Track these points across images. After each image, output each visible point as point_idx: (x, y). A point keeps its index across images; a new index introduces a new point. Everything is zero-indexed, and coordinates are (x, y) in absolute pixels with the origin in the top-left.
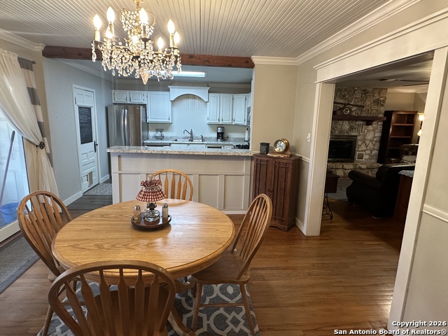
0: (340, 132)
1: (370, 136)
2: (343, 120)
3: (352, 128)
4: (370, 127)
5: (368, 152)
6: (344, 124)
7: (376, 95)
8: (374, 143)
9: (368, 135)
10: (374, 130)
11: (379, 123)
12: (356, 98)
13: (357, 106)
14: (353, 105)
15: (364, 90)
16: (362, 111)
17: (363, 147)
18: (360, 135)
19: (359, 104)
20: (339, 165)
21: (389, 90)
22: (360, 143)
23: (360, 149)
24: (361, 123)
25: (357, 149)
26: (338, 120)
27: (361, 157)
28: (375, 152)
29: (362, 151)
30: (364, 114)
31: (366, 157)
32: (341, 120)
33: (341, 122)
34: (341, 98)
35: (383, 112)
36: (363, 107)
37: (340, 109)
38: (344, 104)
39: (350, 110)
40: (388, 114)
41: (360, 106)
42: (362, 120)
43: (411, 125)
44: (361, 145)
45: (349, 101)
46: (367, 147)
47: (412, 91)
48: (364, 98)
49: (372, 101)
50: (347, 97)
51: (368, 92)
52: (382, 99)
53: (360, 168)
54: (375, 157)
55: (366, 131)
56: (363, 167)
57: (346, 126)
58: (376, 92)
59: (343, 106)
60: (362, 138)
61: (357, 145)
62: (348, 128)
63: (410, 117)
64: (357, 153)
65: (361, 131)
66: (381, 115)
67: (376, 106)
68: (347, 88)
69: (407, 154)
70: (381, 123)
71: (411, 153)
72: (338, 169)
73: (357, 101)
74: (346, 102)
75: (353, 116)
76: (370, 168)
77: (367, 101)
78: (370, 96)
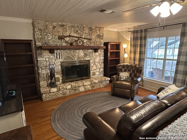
0: (78, 58)
1: (97, 60)
2: (79, 49)
3: (86, 55)
4: (97, 54)
5: (98, 70)
6: (80, 52)
7: (98, 31)
8: (100, 64)
9: (96, 59)
10: (99, 56)
12: (85, 33)
13: (87, 39)
14: (84, 38)
15: (90, 28)
16: (91, 43)
17: (95, 68)
18: (91, 59)
19: (88, 37)
20: (80, 83)
21: (105, 29)
23: (93, 69)
24: (91, 51)
25: (91, 69)
26: (75, 49)
27: (94, 74)
28: (102, 70)
29: (94, 70)
30: (92, 45)
31: (97, 73)
32: (77, 49)
33: (77, 51)
34: (75, 33)
35: (103, 43)
36: (91, 40)
37: (76, 41)
38: (78, 37)
39: (83, 42)
40: (106, 44)
41: (89, 39)
42: (92, 49)
43: (119, 51)
44: (93, 66)
45: (81, 35)
46: (97, 67)
47: (116, 30)
48: (91, 33)
49: (96, 35)
50: (79, 32)
51: (93, 30)
52: (101, 34)
53: (95, 83)
54: (102, 73)
55: (95, 56)
56: (96, 81)
57: (82, 54)
58: (97, 29)
59: (78, 38)
60: (93, 61)
61: (91, 67)
62: (83, 55)
63: (117, 46)
64: (92, 72)
65: (92, 57)
66: (102, 45)
67: (99, 39)
68: (78, 25)
69: (121, 71)
70: (103, 51)
71: (123, 70)
72: (80, 87)
73: (87, 35)
74: (79, 36)
75: (85, 46)
76: (101, 82)
77: (93, 35)
78: (94, 32)
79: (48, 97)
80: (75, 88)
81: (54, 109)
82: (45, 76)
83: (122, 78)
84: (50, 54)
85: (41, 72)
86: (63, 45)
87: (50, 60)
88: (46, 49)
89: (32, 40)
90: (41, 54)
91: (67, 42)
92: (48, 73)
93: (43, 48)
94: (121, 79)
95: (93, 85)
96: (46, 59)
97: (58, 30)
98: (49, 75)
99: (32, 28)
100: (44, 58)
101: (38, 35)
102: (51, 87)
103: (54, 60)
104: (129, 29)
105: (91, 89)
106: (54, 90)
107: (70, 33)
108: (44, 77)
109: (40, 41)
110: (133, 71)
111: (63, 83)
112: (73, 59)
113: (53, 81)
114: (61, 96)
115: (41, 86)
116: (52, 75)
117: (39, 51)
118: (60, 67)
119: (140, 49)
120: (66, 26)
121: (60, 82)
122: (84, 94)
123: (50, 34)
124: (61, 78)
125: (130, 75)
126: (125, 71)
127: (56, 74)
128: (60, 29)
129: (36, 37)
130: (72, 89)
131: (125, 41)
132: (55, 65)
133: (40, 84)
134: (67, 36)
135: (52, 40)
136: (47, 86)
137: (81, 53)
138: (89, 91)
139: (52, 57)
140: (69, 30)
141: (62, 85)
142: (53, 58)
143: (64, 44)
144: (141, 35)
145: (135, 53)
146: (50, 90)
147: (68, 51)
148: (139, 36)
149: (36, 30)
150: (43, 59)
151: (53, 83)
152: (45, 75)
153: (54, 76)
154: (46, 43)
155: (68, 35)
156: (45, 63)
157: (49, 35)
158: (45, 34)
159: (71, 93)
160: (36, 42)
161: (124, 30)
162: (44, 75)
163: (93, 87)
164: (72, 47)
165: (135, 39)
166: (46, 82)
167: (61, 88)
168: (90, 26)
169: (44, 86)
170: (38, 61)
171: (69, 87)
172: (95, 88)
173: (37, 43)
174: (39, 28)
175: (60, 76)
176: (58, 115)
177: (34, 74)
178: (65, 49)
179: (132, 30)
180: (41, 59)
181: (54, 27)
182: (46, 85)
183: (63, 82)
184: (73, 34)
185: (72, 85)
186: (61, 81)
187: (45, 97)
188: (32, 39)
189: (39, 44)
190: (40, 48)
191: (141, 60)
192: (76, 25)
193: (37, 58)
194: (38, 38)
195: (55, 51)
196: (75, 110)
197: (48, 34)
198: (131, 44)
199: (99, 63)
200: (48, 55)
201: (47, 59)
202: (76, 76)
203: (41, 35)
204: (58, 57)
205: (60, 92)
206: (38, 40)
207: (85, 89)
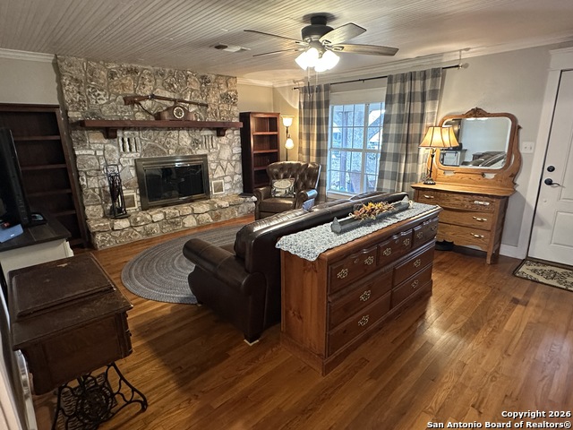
0: (178, 150)
1: (226, 154)
2: (178, 129)
3: (196, 143)
4: (223, 140)
5: (228, 179)
6: (182, 136)
7: (222, 86)
8: (233, 163)
9: (222, 152)
10: (230, 144)
11: (235, 132)
12: (192, 90)
13: (197, 104)
14: (190, 103)
15: (203, 77)
16: (206, 113)
17: (221, 173)
18: (211, 154)
19: (200, 100)
20: (186, 209)
21: (239, 80)
22: (212, 166)
23: (215, 176)
24: (209, 132)
25: (210, 176)
27: (219, 188)
28: (238, 178)
29: (219, 178)
30: (210, 119)
31: (226, 187)
32: (174, 129)
33: (175, 133)
34: (166, 89)
35: (237, 114)
36: (207, 106)
37: (168, 109)
38: (174, 100)
39: (187, 112)
40: (245, 117)
41: (202, 105)
42: (210, 129)
43: (275, 133)
44: (215, 170)
45: (181, 95)
46: (225, 172)
47: (268, 84)
48: (206, 90)
49: (218, 96)
50: (176, 86)
51: (210, 82)
52: (232, 93)
53: (220, 207)
54: (238, 185)
55: (218, 146)
56: (225, 204)
57: (186, 140)
58: (221, 81)
59: (173, 103)
60: (215, 157)
61: (210, 171)
62: (189, 142)
63: (273, 122)
64: (213, 183)
65: (211, 147)
66: (236, 120)
67: (226, 106)
68: (173, 71)
69: (278, 178)
70: (237, 132)
71: (282, 176)
72: (185, 216)
73: (196, 95)
74: (176, 97)
75: (192, 121)
76: (234, 205)
77: (211, 96)
78: (214, 88)
79: (109, 241)
80: (173, 220)
81: (126, 262)
82: (98, 193)
83: (278, 192)
84: (107, 141)
85: (85, 183)
86: (138, 119)
87: (107, 156)
88: (94, 129)
89: (57, 107)
90: (82, 141)
91: (146, 112)
92: (104, 187)
93: (87, 124)
94: (277, 195)
95: (216, 212)
96: (98, 152)
97: (123, 81)
98: (107, 192)
99: (54, 76)
100: (90, 149)
101: (71, 93)
102: (116, 218)
103: (116, 156)
104: (295, 82)
105: (211, 221)
106: (123, 224)
107: (154, 89)
108: (94, 196)
109: (78, 109)
110: (302, 177)
111: (143, 210)
112: (164, 153)
113: (119, 203)
114: (140, 237)
115: (88, 217)
116: (115, 190)
117: (76, 134)
118: (133, 173)
119: (319, 129)
120: (142, 73)
121: (136, 207)
122: (196, 231)
123: (102, 90)
124: (137, 198)
125: (296, 185)
126: (285, 177)
127: (123, 188)
128: (128, 80)
129: (66, 97)
130: (166, 220)
131: (289, 110)
132: (120, 166)
133: (87, 212)
134: (146, 98)
135: (107, 105)
136: (105, 217)
137: (185, 138)
138: (209, 225)
139: (110, 147)
140: (150, 82)
141: (141, 213)
142: (114, 151)
143: (140, 117)
144: (319, 97)
145: (308, 137)
146: (112, 225)
147: (151, 133)
148: (315, 100)
149: (65, 80)
150: (89, 152)
151: (120, 210)
152: (97, 190)
153: (120, 192)
154: (93, 114)
155: (148, 93)
156: (94, 162)
157: (99, 95)
158: (90, 90)
159: (164, 231)
160: (67, 111)
161: (287, 85)
162: (94, 191)
163: (218, 217)
164: (161, 122)
165: (308, 106)
166: (100, 207)
167: (138, 219)
168: (203, 74)
169: (97, 218)
170: (75, 156)
171: (159, 217)
172: (222, 219)
173: (70, 114)
174: (72, 77)
175: (135, 194)
176: (136, 270)
177: (69, 187)
178: (144, 129)
179: (302, 84)
180: (84, 152)
181: (112, 75)
182: (102, 216)
183: (144, 208)
184: (160, 92)
185: (165, 214)
186: (138, 205)
187: (103, 241)
188: (57, 103)
189: (75, 115)
190: (81, 125)
191: (321, 153)
192: (167, 70)
193: (73, 150)
194: (72, 100)
195: (119, 134)
196: (173, 260)
197: (98, 92)
198: (300, 118)
199: (229, 161)
200: (101, 143)
201: (100, 153)
202: (175, 193)
203: (79, 93)
204: (128, 147)
205: (138, 229)
206: (73, 107)
207: (198, 221)
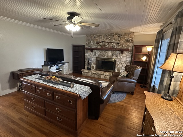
0: (107, 56)
1: (124, 59)
3: (113, 55)
4: (124, 55)
5: (123, 68)
7: (126, 37)
8: (127, 63)
9: (123, 59)
10: (126, 56)
11: (130, 52)
12: (115, 39)
13: (115, 43)
14: (113, 43)
15: (119, 35)
16: (119, 46)
17: (121, 66)
19: (117, 42)
20: (102, 73)
22: (118, 63)
23: (118, 66)
24: (119, 52)
25: (116, 66)
27: (119, 70)
29: (120, 67)
30: (120, 48)
31: (122, 71)
33: (107, 52)
34: (107, 40)
36: (119, 44)
44: (119, 64)
46: (122, 66)
48: (120, 39)
49: (124, 40)
50: (109, 38)
51: (122, 36)
52: (130, 39)
55: (121, 57)
57: (110, 54)
58: (126, 35)
59: (108, 43)
60: (119, 60)
61: (116, 64)
62: (111, 54)
64: (117, 68)
65: (118, 56)
66: (130, 48)
68: (110, 34)
73: (116, 40)
74: (110, 41)
77: (121, 40)
78: (123, 37)
84: (91, 52)
86: (98, 47)
88: (89, 50)
90: (87, 52)
106: (87, 71)
112: (103, 57)
114: (90, 76)
115: (85, 68)
116: (89, 64)
117: (86, 50)
118: (95, 60)
120: (101, 36)
127: (92, 64)
128: (98, 38)
130: (96, 74)
132: (93, 59)
134: (101, 42)
135: (93, 45)
137: (110, 53)
139: (92, 54)
140: (103, 38)
142: (92, 55)
143: (99, 47)
146: (85, 71)
147: (101, 51)
150: (88, 55)
154: (90, 46)
156: (88, 57)
157: (91, 42)
159: (95, 76)
164: (103, 49)
170: (85, 55)
175: (95, 66)
178: (99, 50)
181: (95, 37)
184: (105, 40)
185: (96, 72)
186: (95, 68)
187: (83, 74)
192: (108, 34)
195: (94, 51)
204: (95, 54)
205: (90, 74)
